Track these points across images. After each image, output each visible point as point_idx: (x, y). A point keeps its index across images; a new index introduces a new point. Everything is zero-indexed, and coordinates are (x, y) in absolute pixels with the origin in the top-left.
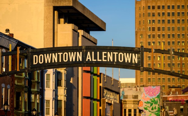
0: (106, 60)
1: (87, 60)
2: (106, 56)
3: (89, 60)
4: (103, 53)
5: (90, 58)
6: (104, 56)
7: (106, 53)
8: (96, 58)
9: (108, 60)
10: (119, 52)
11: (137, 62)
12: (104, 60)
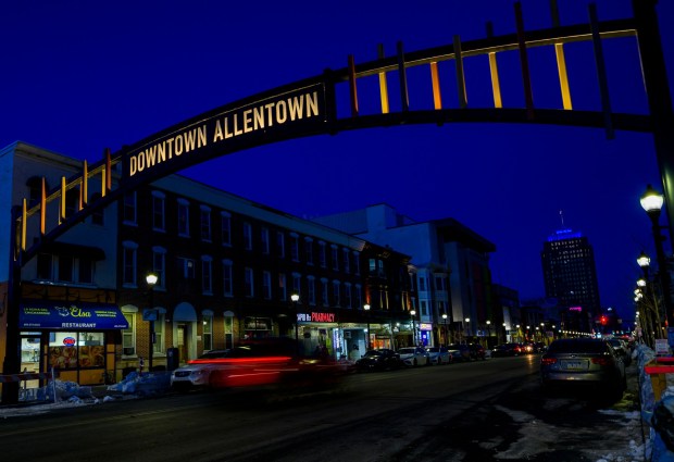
0: (251, 129)
1: (215, 140)
2: (250, 120)
3: (219, 138)
4: (245, 113)
5: (220, 135)
6: (246, 121)
7: (250, 111)
8: (231, 130)
9: (256, 128)
10: (276, 101)
11: (316, 113)
12: (247, 130)
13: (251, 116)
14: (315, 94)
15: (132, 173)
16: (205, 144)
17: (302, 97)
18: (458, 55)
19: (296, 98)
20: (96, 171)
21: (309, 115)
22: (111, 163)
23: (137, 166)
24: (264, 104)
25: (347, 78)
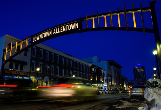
1: (54, 34)
3: (54, 33)
7: (62, 27)
8: (57, 31)
9: (63, 31)
10: (68, 25)
11: (78, 28)
12: (61, 31)
13: (62, 28)
14: (78, 23)
15: (33, 42)
16: (51, 35)
17: (74, 24)
18: (111, 15)
19: (73, 24)
20: (25, 41)
21: (76, 28)
22: (28, 39)
23: (34, 40)
24: (66, 25)
25: (85, 20)
